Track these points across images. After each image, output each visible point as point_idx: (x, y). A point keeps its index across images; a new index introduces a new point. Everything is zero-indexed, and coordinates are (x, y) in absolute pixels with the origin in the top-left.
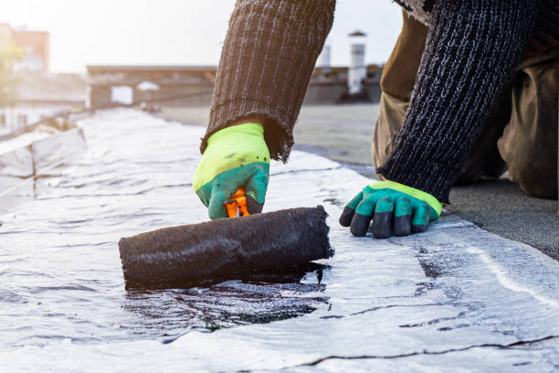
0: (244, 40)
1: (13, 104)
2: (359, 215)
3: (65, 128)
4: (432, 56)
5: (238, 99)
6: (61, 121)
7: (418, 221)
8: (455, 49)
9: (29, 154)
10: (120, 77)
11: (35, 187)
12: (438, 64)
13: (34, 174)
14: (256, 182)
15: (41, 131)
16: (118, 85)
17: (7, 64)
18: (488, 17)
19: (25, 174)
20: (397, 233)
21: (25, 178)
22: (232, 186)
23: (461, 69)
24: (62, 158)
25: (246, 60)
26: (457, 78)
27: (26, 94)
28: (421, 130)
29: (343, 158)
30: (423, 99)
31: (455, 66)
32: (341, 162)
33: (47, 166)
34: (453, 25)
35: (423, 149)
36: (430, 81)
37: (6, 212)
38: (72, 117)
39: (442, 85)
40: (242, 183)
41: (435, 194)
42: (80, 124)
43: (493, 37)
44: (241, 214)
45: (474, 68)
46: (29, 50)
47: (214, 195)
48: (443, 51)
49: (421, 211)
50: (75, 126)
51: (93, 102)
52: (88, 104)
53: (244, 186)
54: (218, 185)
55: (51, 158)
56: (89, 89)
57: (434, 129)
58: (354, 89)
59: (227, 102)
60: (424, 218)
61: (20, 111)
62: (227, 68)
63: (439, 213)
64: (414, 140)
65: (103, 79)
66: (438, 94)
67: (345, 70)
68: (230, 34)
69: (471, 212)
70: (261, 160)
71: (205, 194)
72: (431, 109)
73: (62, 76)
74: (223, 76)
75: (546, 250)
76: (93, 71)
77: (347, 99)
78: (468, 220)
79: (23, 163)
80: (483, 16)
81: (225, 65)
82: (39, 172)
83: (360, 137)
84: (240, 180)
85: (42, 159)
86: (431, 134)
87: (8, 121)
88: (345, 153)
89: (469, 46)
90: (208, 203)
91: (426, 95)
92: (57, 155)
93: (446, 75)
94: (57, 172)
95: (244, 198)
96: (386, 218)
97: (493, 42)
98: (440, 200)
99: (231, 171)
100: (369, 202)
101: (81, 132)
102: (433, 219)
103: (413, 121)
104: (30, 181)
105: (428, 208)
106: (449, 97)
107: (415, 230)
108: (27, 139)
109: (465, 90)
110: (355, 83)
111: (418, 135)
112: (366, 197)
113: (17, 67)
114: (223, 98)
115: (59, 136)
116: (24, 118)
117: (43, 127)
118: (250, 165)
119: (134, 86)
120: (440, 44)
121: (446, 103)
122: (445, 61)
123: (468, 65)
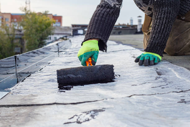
0: (96, 18)
1: (53, 34)
2: (141, 60)
3: (66, 40)
4: (155, 20)
5: (93, 33)
6: (65, 38)
7: (156, 62)
8: (160, 18)
9: (57, 46)
10: (80, 27)
11: (58, 54)
12: (156, 22)
13: (58, 51)
14: (95, 56)
15: (60, 41)
16: (79, 29)
17: (51, 24)
18: (168, 9)
19: (56, 51)
20: (151, 65)
21: (56, 52)
22: (88, 56)
23: (162, 22)
24: (65, 47)
25: (96, 23)
26: (162, 25)
27: (56, 32)
28: (154, 39)
29: (136, 47)
30: (154, 31)
31: (161, 22)
32: (136, 48)
33: (62, 49)
34: (159, 12)
35: (155, 43)
36: (155, 26)
37: (51, 60)
38: (68, 37)
39: (158, 27)
40: (91, 56)
41: (159, 54)
42: (70, 39)
43: (170, 14)
44: (90, 65)
45: (166, 22)
46: (57, 21)
47: (83, 58)
48: (157, 19)
49: (156, 59)
50: (68, 39)
51: (73, 34)
52: (72, 34)
53: (91, 57)
54: (85, 56)
55: (63, 47)
56: (72, 31)
57: (157, 38)
58: (139, 30)
59: (90, 33)
60: (157, 61)
61: (55, 36)
62: (91, 25)
63: (161, 60)
64: (153, 41)
65: (76, 28)
66: (158, 29)
67: (136, 26)
68: (93, 16)
69: (169, 60)
70: (97, 50)
71: (80, 58)
72: (156, 33)
73: (65, 27)
74: (90, 26)
75: (188, 69)
76: (73, 26)
77: (137, 33)
78: (168, 61)
79: (55, 48)
80: (166, 9)
81: (90, 24)
82: (60, 51)
83: (140, 42)
84: (91, 55)
85: (60, 47)
86: (157, 39)
87: (52, 38)
88: (137, 46)
89: (164, 16)
90: (81, 60)
91: (155, 30)
92: (64, 46)
93: (159, 25)
94: (64, 50)
95: (91, 60)
96: (148, 61)
97: (170, 15)
98: (161, 56)
99: (88, 52)
100: (143, 57)
101: (70, 41)
102: (159, 61)
103: (152, 37)
104: (57, 53)
105: (158, 58)
106: (160, 30)
107: (155, 64)
108: (57, 42)
109: (164, 27)
110: (139, 29)
111: (154, 40)
112: (142, 56)
113: (54, 25)
114: (89, 32)
115: (64, 42)
116: (56, 38)
117: (60, 40)
118: (93, 51)
119: (83, 30)
120: (157, 17)
121: (160, 31)
122: (158, 21)
123: (164, 21)
